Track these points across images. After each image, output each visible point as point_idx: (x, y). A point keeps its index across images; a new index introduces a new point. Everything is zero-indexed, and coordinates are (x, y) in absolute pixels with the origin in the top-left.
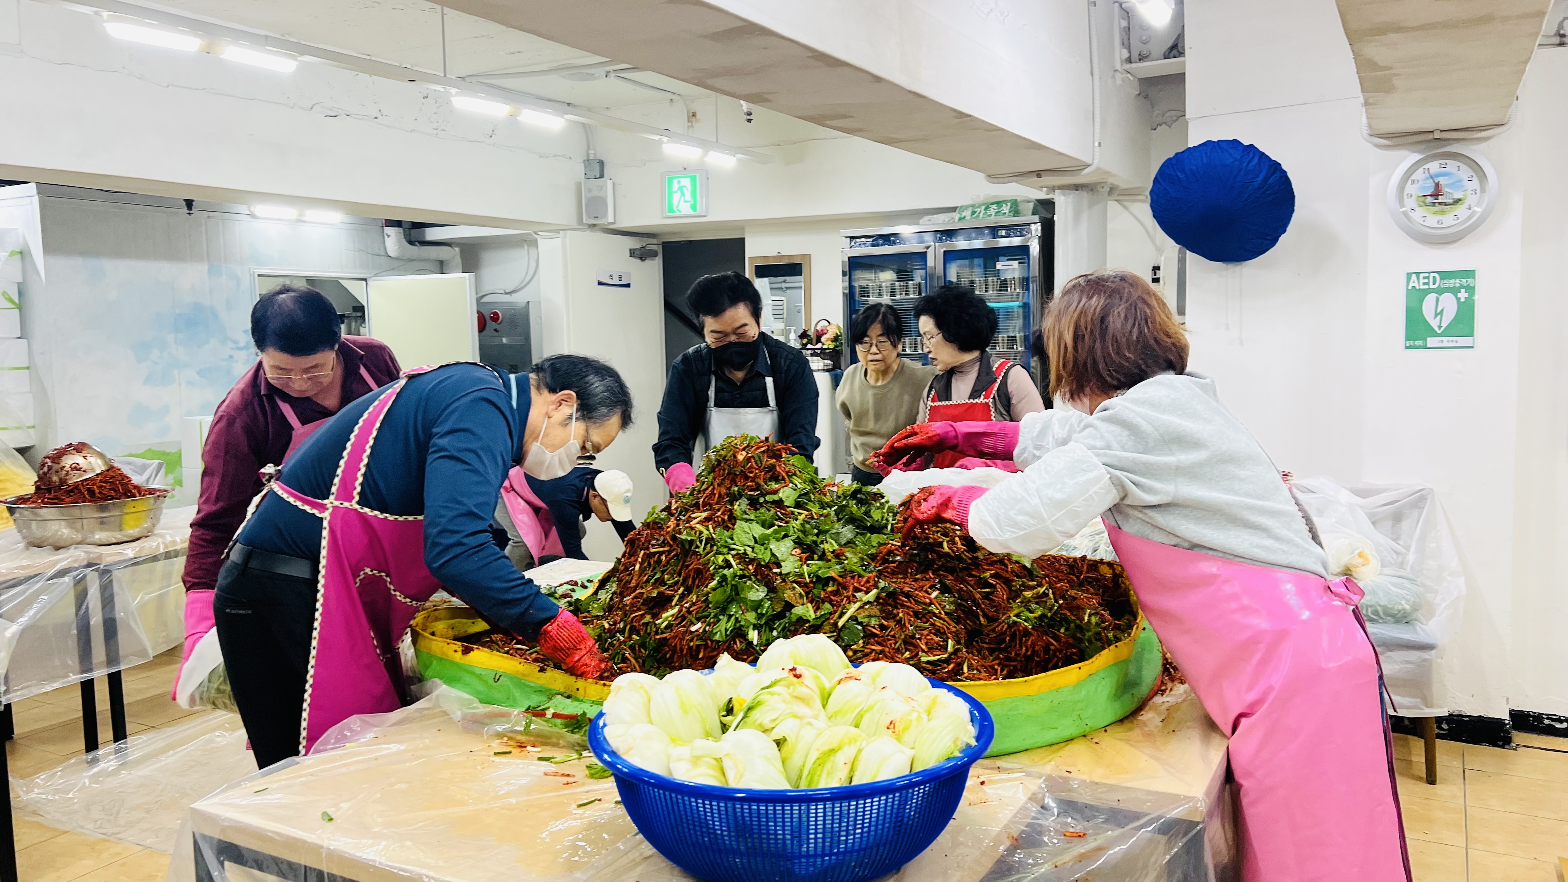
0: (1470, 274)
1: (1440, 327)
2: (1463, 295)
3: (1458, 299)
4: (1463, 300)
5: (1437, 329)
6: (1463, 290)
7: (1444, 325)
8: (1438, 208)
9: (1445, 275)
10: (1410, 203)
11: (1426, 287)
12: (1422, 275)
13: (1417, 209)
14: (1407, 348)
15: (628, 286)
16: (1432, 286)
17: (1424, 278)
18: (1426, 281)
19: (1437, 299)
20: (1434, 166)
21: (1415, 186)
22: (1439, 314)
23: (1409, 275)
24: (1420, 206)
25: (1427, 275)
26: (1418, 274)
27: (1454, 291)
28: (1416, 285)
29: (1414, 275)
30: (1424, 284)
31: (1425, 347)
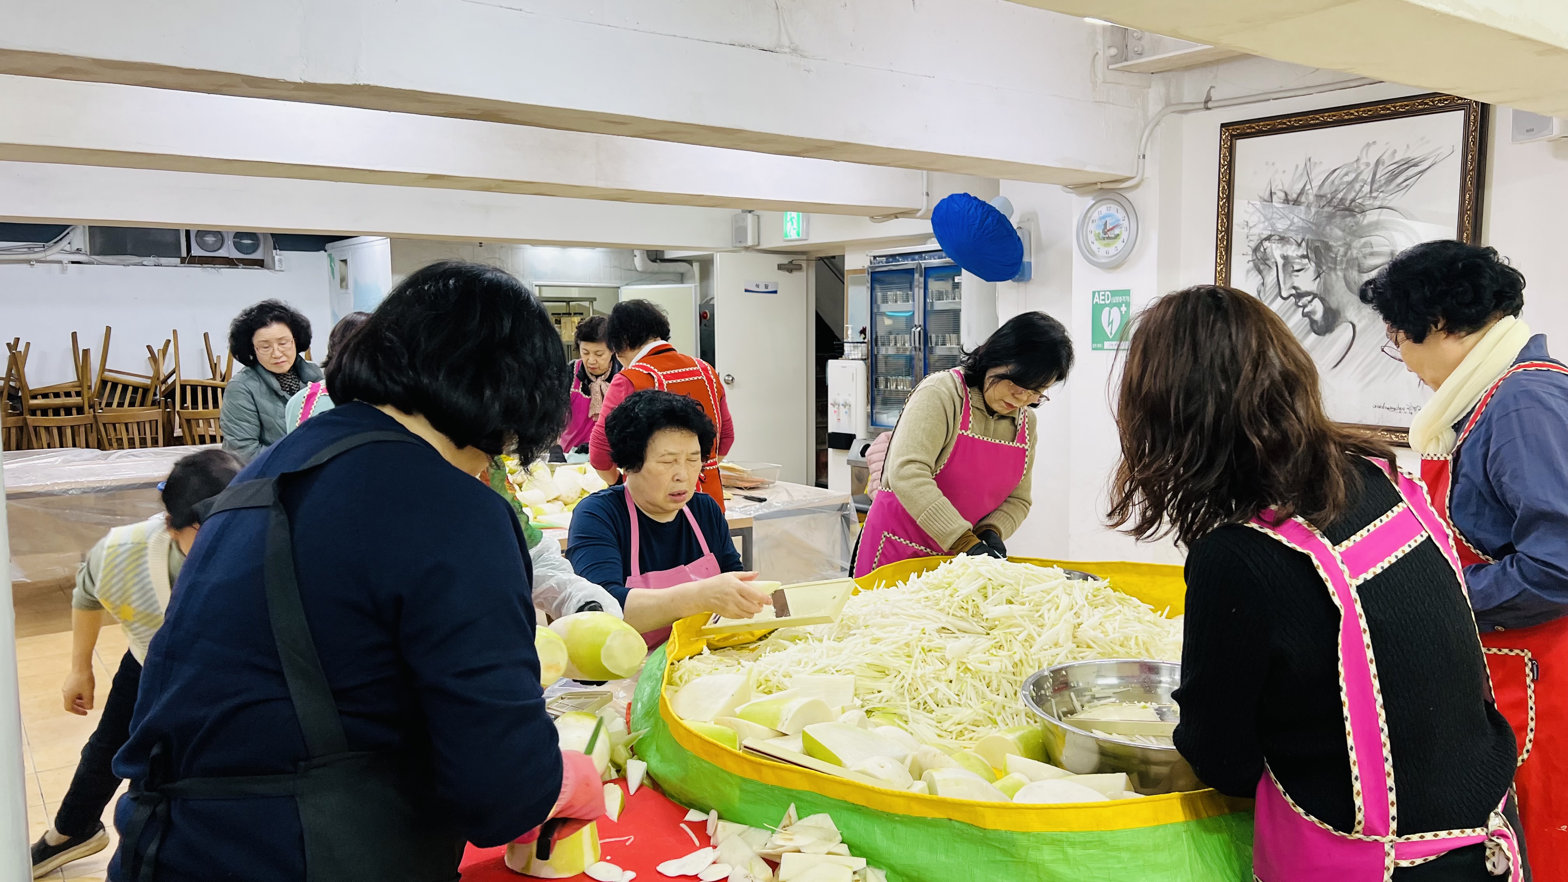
0: (1127, 293)
1: (1111, 334)
2: (1124, 309)
3: (1121, 312)
4: (1123, 313)
5: (1109, 335)
6: (1124, 305)
7: (1113, 332)
8: (1107, 241)
9: (1114, 293)
10: (1091, 238)
11: (1103, 302)
12: (1101, 293)
13: (1095, 242)
14: (1093, 349)
15: (775, 292)
16: (1107, 302)
17: (1102, 295)
18: (1103, 298)
19: (1110, 311)
20: (1103, 209)
21: (1095, 224)
22: (1110, 323)
23: (1094, 293)
24: (1097, 240)
25: (1103, 293)
26: (1099, 292)
27: (1119, 305)
28: (1098, 300)
29: (1097, 293)
30: (1102, 300)
31: (1102, 349)
